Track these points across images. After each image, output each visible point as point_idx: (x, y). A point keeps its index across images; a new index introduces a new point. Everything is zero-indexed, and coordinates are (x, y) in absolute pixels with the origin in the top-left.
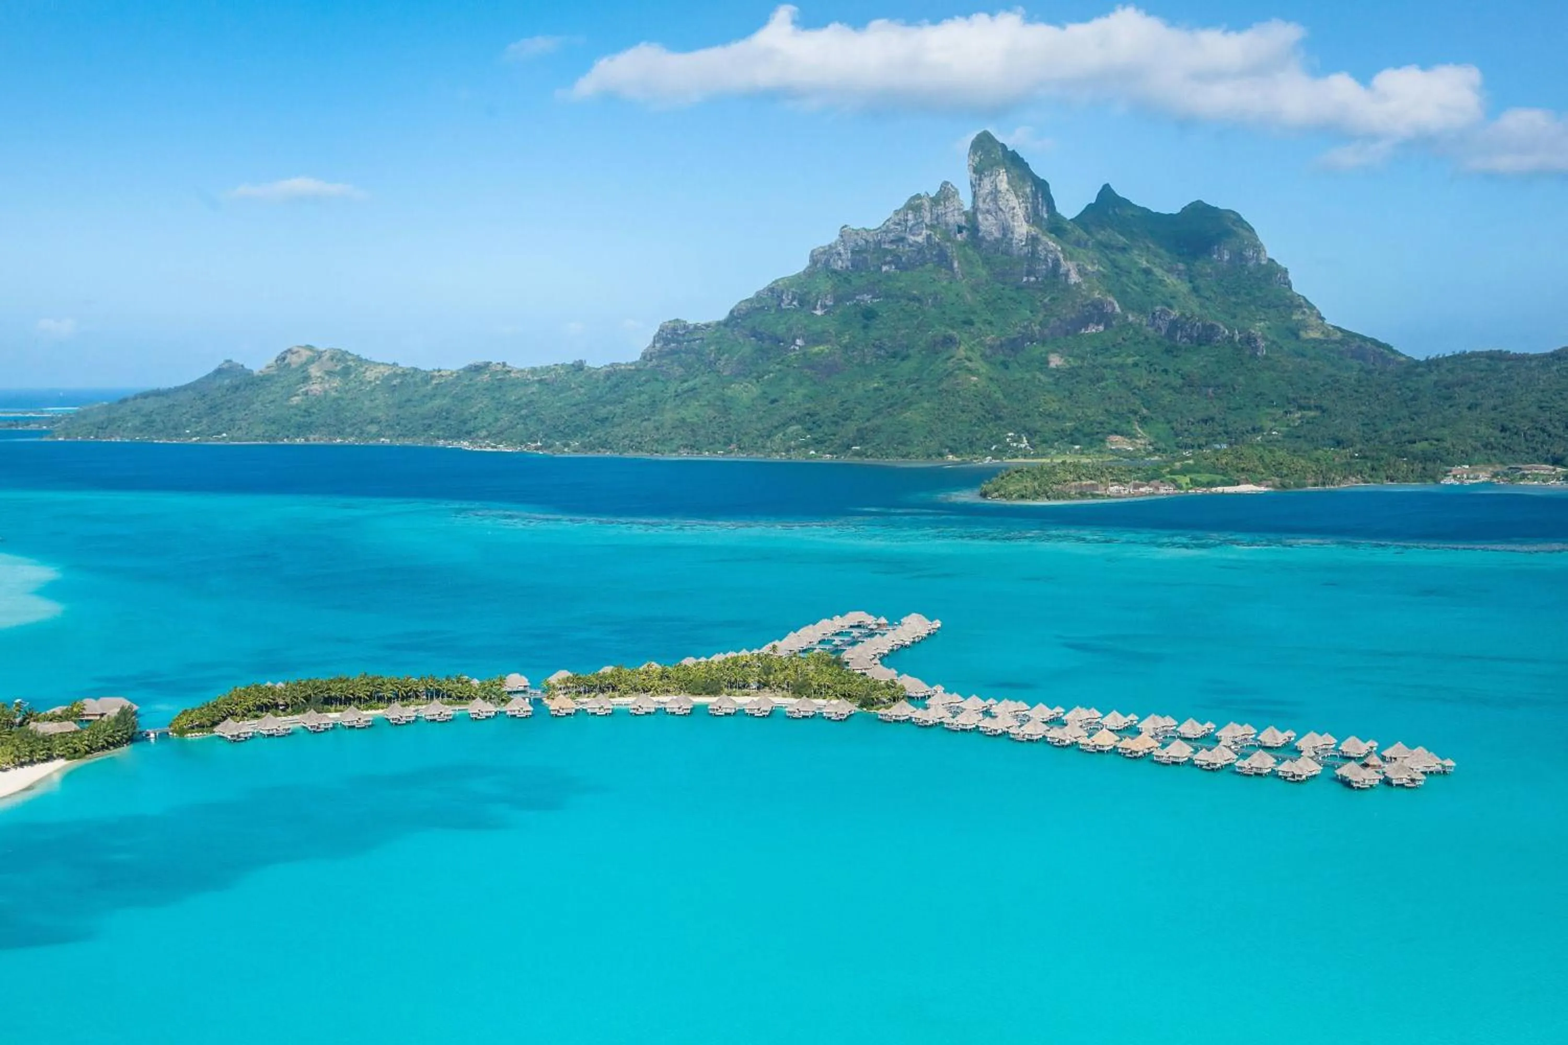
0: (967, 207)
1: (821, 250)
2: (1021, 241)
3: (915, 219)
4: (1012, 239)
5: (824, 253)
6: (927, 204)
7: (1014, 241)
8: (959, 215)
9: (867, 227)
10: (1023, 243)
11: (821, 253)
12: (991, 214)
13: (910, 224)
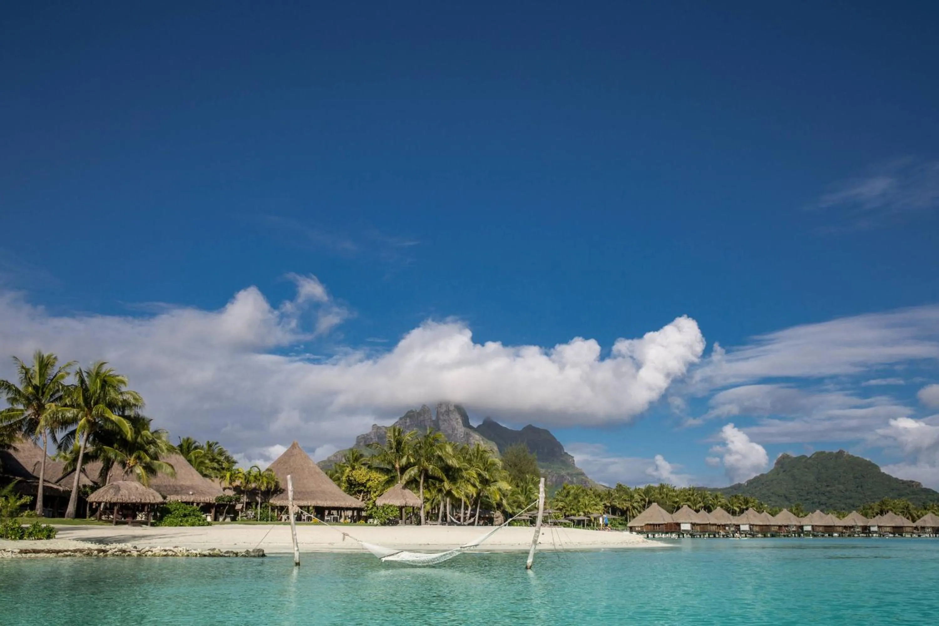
0: (434, 418)
1: (363, 436)
2: (461, 435)
3: (410, 422)
4: (457, 434)
5: (364, 438)
6: (415, 415)
7: (458, 435)
8: (430, 422)
9: (386, 426)
10: (462, 436)
11: (363, 438)
12: (446, 422)
13: (407, 424)
